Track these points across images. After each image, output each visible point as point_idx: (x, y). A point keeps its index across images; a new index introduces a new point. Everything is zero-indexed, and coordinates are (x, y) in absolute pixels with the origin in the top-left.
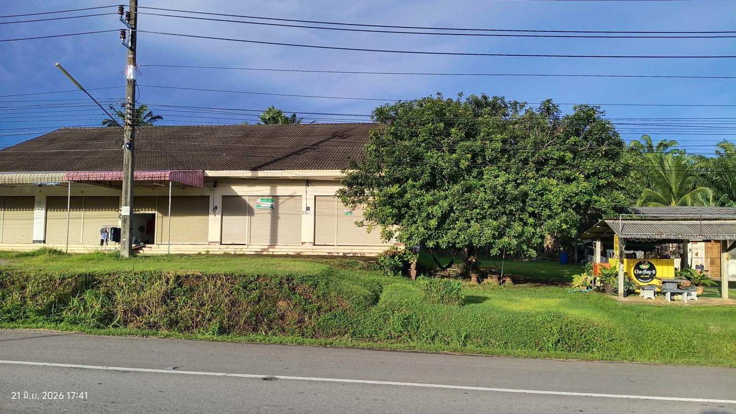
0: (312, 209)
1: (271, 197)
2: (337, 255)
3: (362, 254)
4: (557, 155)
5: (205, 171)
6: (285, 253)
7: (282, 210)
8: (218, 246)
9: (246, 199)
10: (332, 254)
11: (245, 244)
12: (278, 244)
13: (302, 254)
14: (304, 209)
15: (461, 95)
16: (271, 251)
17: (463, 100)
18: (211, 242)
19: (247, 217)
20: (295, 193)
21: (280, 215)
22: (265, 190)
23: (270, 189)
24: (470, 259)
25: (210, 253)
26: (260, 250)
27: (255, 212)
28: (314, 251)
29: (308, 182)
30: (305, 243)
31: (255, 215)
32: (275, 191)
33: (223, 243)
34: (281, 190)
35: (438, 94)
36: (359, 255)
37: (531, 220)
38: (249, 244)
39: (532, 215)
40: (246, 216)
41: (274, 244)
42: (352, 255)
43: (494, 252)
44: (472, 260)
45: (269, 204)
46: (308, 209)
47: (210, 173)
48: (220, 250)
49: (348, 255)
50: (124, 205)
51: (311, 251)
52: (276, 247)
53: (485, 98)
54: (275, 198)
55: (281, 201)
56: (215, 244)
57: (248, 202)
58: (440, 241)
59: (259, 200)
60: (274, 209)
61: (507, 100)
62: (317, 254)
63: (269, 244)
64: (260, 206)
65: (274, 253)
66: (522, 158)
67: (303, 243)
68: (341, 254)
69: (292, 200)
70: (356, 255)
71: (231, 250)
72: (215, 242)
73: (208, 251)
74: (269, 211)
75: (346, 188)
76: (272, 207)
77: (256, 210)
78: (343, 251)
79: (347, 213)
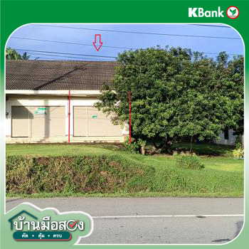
0: (72, 114)
1: (45, 107)
3: (105, 141)
4: (227, 84)
7: (52, 115)
8: (10, 138)
9: (28, 108)
11: (28, 137)
14: (66, 114)
15: (167, 47)
16: (47, 141)
17: (168, 50)
19: (29, 120)
21: (50, 118)
22: (41, 102)
23: (44, 102)
26: (39, 140)
29: (69, 97)
31: (34, 118)
32: (48, 103)
33: (13, 136)
34: (52, 102)
35: (158, 46)
37: (217, 120)
38: (31, 137)
39: (217, 117)
41: (47, 136)
42: (99, 142)
43: (201, 138)
45: (44, 111)
49: (96, 142)
52: (49, 138)
53: (180, 49)
54: (47, 107)
55: (51, 109)
57: (29, 110)
58: (169, 133)
59: (37, 109)
60: (47, 114)
61: (192, 51)
62: (77, 142)
63: (44, 136)
64: (37, 113)
66: (212, 85)
67: (66, 135)
70: (102, 142)
72: (8, 136)
74: (44, 116)
75: (101, 102)
76: (45, 113)
77: (35, 115)
78: (92, 140)
79: (94, 117)
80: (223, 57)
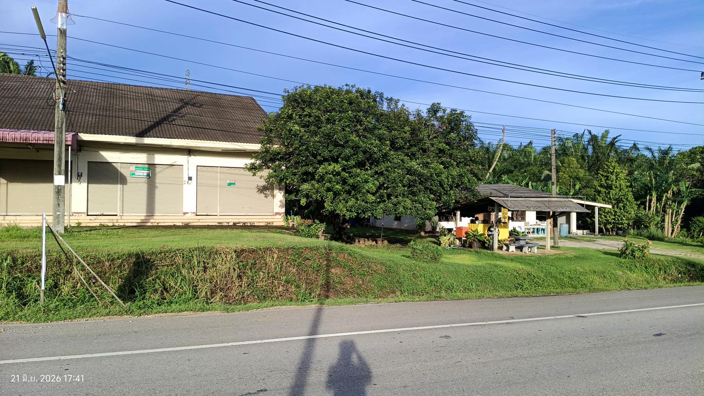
0: (194, 179)
1: (147, 165)
2: (227, 224)
3: (252, 223)
5: (79, 134)
6: (172, 224)
7: (159, 179)
8: (84, 216)
9: (118, 166)
10: (222, 224)
11: (116, 215)
12: (156, 214)
13: (190, 224)
14: (186, 179)
16: (153, 222)
18: (75, 213)
19: (119, 186)
20: (176, 162)
21: (157, 185)
22: (141, 158)
23: (147, 157)
24: (345, 226)
25: (82, 225)
26: (139, 221)
27: (128, 181)
28: (200, 221)
29: (190, 151)
30: (188, 213)
31: (128, 184)
32: (154, 159)
33: (89, 214)
34: (160, 159)
36: (249, 224)
38: (121, 214)
40: (117, 184)
41: (151, 214)
42: (241, 224)
44: (347, 226)
45: (145, 172)
46: (190, 179)
47: (85, 137)
48: (91, 221)
49: (238, 225)
50: (57, 173)
51: (197, 221)
52: (155, 217)
54: (152, 166)
55: (158, 169)
56: (80, 215)
57: (119, 169)
59: (133, 168)
60: (151, 179)
61: (384, 96)
62: (206, 224)
63: (145, 215)
64: (134, 174)
65: (159, 224)
67: (185, 213)
68: (231, 224)
69: (171, 169)
70: (246, 224)
71: (105, 221)
72: (80, 213)
73: (80, 223)
74: (145, 180)
76: (148, 175)
77: (129, 179)
78: (231, 221)
79: (230, 184)
80: (434, 110)
